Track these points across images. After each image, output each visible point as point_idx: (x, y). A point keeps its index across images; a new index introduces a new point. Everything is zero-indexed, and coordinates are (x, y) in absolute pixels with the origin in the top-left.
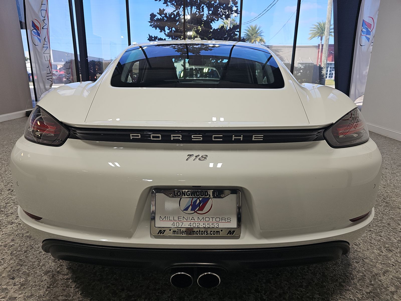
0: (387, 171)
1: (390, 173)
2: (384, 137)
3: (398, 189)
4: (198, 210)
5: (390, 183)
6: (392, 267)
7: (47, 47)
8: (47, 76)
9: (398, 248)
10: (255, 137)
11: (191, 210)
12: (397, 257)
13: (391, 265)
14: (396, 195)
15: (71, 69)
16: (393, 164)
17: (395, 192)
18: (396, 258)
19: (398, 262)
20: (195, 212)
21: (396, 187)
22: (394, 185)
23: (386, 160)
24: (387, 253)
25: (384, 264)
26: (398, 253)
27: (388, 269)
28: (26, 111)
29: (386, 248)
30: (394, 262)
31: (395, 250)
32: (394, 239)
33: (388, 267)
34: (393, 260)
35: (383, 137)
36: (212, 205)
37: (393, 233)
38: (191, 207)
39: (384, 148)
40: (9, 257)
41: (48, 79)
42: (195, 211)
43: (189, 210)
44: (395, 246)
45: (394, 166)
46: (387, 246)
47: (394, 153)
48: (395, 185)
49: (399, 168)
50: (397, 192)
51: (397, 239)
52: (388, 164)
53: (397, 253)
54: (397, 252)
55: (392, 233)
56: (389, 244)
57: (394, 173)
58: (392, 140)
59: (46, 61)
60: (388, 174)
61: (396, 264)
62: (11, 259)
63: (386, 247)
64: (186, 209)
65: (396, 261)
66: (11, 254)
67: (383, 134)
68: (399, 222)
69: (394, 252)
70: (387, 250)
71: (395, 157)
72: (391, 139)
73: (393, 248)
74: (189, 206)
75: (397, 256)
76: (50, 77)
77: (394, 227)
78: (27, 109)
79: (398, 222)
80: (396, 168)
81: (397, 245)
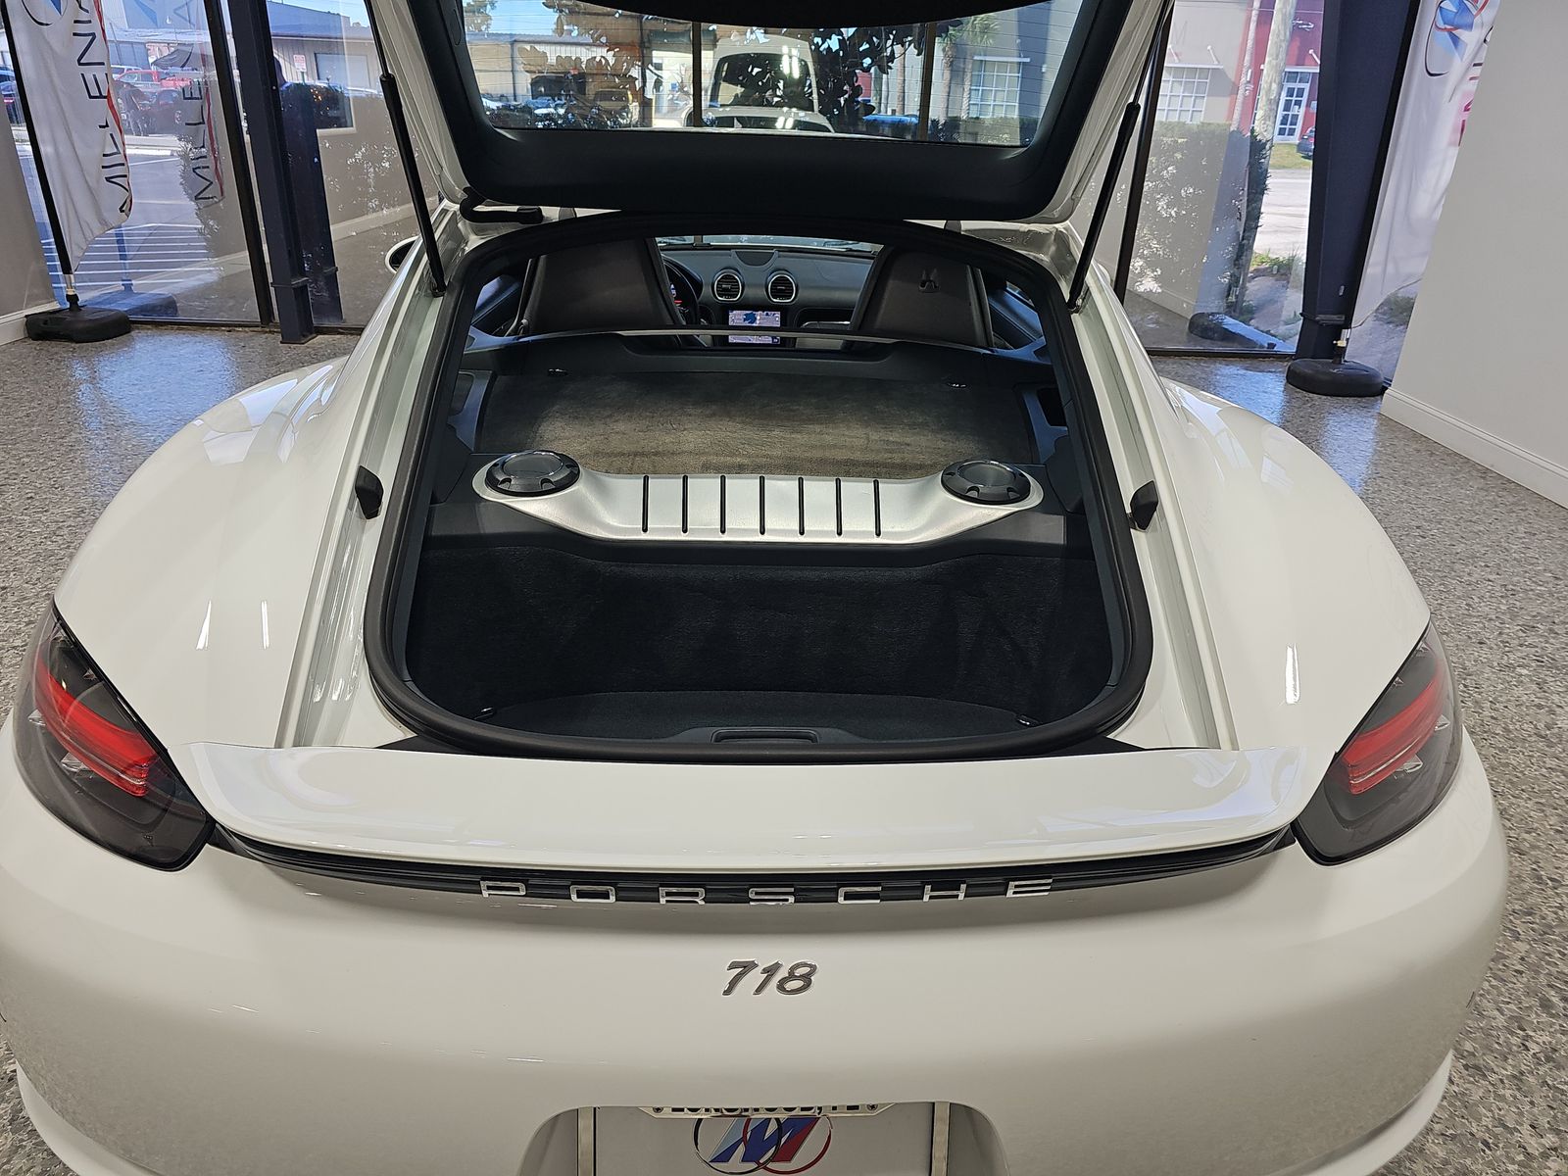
0: (1484, 653)
1: (1495, 664)
2: (1478, 470)
3: (1519, 749)
4: (772, 1159)
5: (1492, 717)
6: (1484, 1151)
7: (93, 35)
8: (103, 167)
9: (1506, 1059)
10: (1016, 886)
11: (744, 1160)
12: (1501, 1104)
13: (1480, 1144)
14: (1512, 783)
15: (205, 127)
16: (1506, 618)
17: (1507, 765)
18: (1500, 1110)
19: (1505, 1127)
20: (760, 1166)
21: (1512, 740)
22: (1507, 730)
23: (1481, 598)
24: (1467, 1086)
25: (1453, 1137)
26: (1505, 1081)
27: (1468, 1162)
28: (26, 316)
29: (1463, 1057)
30: (1490, 1126)
31: (1496, 1070)
32: (1496, 1013)
33: (1469, 1151)
34: (1487, 1121)
35: (1475, 473)
36: (829, 1137)
37: (1494, 982)
38: (741, 1149)
39: (1476, 528)
40: (6, 1138)
41: (108, 179)
42: (758, 1163)
43: (736, 1163)
44: (1496, 1046)
45: (1512, 629)
46: (1468, 1046)
47: (1515, 559)
48: (1509, 731)
49: (1530, 641)
50: (1515, 768)
51: (1506, 1012)
52: (1491, 620)
53: (1502, 1081)
54: (1503, 1075)
55: (1490, 981)
56: (1474, 1040)
57: (1510, 667)
58: (1508, 486)
59: (91, 97)
60: (1487, 672)
61: (1496, 1136)
62: (16, 1149)
63: (1465, 1054)
64: (724, 1156)
65: (1497, 1124)
66: (11, 1122)
67: (1477, 457)
68: (1518, 922)
69: (1493, 1078)
70: (1466, 1067)
71: (1516, 579)
72: (1506, 484)
73: (1489, 1059)
74: (735, 1146)
75: (1502, 1098)
76: (118, 171)
77: (1499, 947)
78: (26, 308)
79: (1511, 921)
80: (1519, 638)
81: (1507, 1041)
